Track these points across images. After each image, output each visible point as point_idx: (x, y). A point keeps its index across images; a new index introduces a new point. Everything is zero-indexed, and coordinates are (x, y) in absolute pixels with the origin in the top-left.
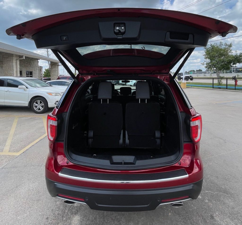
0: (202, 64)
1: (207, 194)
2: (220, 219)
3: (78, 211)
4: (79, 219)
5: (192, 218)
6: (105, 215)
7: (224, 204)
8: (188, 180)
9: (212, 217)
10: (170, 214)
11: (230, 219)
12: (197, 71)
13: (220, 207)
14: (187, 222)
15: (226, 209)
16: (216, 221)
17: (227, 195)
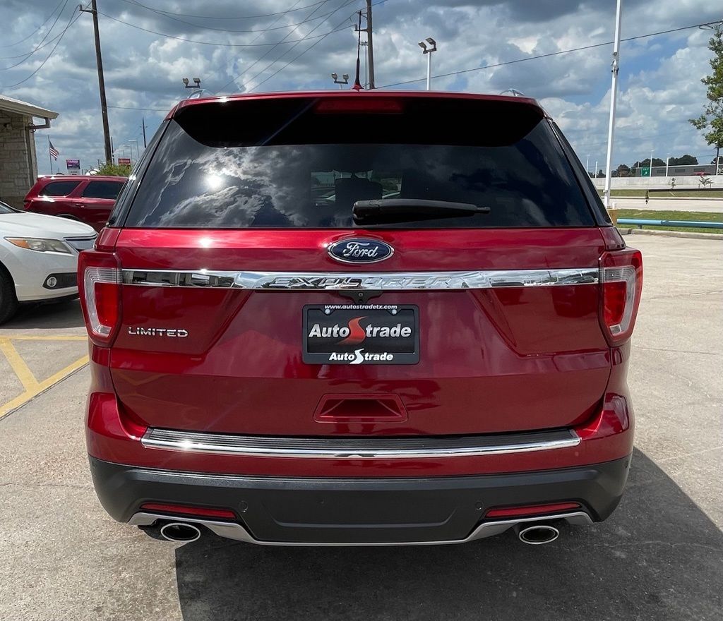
0: (695, 124)
1: (648, 548)
2: (679, 602)
3: (198, 593)
4: (207, 608)
5: (586, 603)
6: (295, 601)
7: (700, 569)
8: (577, 454)
9: (654, 598)
10: (515, 594)
11: (713, 601)
12: (673, 162)
13: (685, 576)
14: (568, 611)
15: (703, 581)
16: (665, 606)
17: (715, 549)
